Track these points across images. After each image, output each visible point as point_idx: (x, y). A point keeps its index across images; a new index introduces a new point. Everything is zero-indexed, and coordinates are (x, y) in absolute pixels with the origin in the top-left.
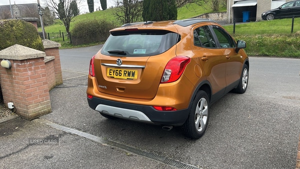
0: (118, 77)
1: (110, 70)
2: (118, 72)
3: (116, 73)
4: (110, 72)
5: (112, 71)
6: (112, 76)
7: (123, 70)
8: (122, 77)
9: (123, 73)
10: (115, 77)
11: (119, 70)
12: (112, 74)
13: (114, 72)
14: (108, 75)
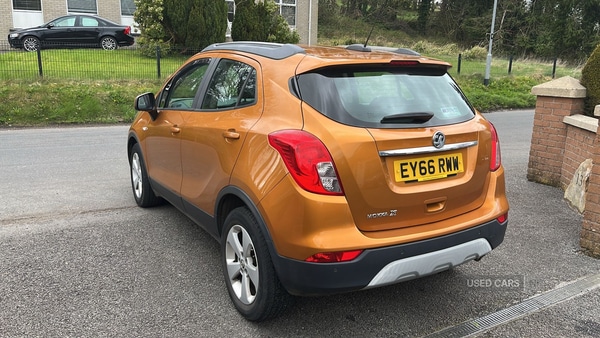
0: (428, 177)
1: (402, 165)
2: (426, 165)
3: (421, 168)
4: (403, 171)
5: (408, 167)
6: (411, 178)
7: (436, 159)
8: (437, 175)
9: (436, 164)
10: (421, 178)
11: (427, 159)
12: (410, 172)
13: (414, 169)
14: (398, 178)
